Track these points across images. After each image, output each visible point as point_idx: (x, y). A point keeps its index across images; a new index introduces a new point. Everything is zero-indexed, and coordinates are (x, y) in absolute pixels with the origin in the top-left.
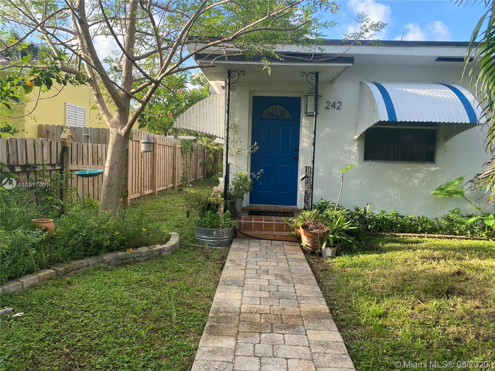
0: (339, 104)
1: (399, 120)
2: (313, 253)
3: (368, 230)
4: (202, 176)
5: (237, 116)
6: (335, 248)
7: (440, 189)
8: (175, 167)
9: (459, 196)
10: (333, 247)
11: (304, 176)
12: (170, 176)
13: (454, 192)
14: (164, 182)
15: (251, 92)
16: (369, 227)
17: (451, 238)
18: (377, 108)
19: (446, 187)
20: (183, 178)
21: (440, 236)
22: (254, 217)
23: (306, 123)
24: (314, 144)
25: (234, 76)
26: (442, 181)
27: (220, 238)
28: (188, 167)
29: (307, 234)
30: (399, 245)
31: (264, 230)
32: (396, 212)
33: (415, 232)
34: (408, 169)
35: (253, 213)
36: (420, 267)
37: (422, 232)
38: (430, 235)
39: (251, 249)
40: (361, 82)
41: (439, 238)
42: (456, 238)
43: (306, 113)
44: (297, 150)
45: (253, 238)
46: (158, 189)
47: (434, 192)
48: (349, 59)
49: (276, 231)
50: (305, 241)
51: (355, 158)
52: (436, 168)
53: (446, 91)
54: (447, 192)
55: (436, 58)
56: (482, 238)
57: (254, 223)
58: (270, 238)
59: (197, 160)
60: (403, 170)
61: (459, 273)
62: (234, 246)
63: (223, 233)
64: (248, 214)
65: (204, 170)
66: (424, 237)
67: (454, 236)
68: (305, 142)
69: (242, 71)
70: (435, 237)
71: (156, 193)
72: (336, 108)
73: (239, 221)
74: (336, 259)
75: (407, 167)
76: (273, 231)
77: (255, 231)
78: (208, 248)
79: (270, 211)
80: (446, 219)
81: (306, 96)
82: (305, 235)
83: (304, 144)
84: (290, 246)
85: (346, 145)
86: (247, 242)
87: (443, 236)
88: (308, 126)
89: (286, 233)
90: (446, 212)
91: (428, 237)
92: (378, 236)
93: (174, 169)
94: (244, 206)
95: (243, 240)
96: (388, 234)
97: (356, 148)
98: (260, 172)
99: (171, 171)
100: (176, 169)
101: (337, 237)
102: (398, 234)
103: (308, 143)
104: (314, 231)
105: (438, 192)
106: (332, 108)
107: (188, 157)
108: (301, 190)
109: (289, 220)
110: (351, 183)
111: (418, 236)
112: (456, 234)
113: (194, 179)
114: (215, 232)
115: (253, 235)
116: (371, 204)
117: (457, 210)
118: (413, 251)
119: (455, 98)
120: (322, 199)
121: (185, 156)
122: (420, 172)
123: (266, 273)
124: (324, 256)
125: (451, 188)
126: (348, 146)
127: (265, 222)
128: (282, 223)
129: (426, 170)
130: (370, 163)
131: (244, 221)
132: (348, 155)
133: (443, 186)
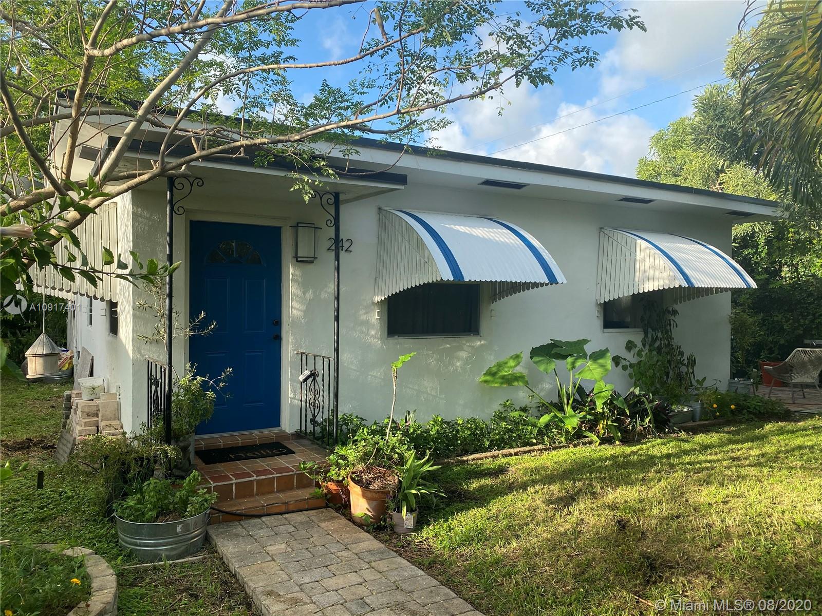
0: (349, 244)
1: (466, 279)
2: (381, 528)
6: (418, 512)
7: (492, 373)
9: (520, 384)
10: (416, 510)
11: (307, 373)
13: (513, 377)
15: (187, 212)
17: (529, 452)
19: (499, 370)
21: (516, 450)
22: (224, 469)
23: (297, 275)
25: (180, 186)
26: (491, 361)
29: (369, 495)
31: (257, 495)
33: (484, 449)
34: (448, 346)
37: (490, 447)
38: (506, 451)
39: (271, 550)
40: (380, 209)
41: (516, 454)
42: (535, 449)
43: (296, 257)
44: (278, 323)
47: (483, 378)
49: (278, 491)
50: (360, 506)
51: (376, 334)
52: (482, 342)
54: (503, 377)
55: (483, 180)
56: (562, 445)
57: (236, 484)
58: (278, 510)
60: (441, 348)
64: (201, 461)
66: (497, 456)
67: (532, 448)
68: (295, 308)
69: (197, 178)
70: (511, 455)
72: (344, 249)
75: (446, 343)
76: (273, 492)
78: (170, 565)
80: (498, 417)
81: (296, 227)
82: (364, 496)
85: (361, 312)
86: (240, 530)
87: (519, 449)
88: (300, 279)
91: (503, 456)
96: (452, 461)
97: (377, 317)
98: (225, 373)
102: (465, 458)
103: (301, 311)
105: (488, 378)
108: (291, 398)
109: (308, 467)
110: (370, 375)
111: (492, 457)
112: (532, 444)
116: (415, 411)
117: (509, 402)
119: (521, 244)
122: (462, 350)
125: (506, 372)
126: (365, 314)
127: (259, 478)
128: (291, 473)
129: (470, 346)
130: (396, 341)
131: (215, 484)
132: (364, 329)
133: (493, 369)
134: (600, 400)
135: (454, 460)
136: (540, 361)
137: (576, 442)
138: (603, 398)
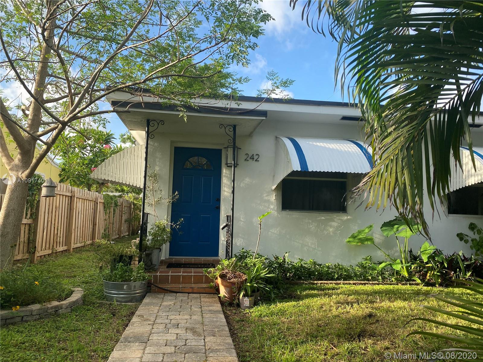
0: (257, 157)
1: (310, 170)
2: (231, 304)
3: (288, 279)
4: (127, 234)
5: (157, 165)
6: (253, 298)
7: (354, 237)
8: (96, 222)
9: (369, 243)
10: (251, 296)
11: (225, 224)
12: (89, 232)
13: (366, 239)
14: (81, 239)
15: (172, 142)
16: (288, 275)
18: (290, 159)
19: (358, 235)
20: (105, 235)
21: (355, 282)
22: (171, 270)
23: (227, 174)
24: (233, 192)
25: (152, 125)
26: (355, 229)
27: (131, 292)
28: (111, 223)
29: (225, 283)
30: (316, 292)
31: (182, 283)
32: (314, 261)
33: (332, 279)
34: (323, 218)
35: (171, 265)
36: (335, 312)
37: (338, 279)
38: (346, 282)
39: (165, 303)
40: (276, 137)
41: (354, 284)
42: (370, 283)
43: (227, 164)
44: (219, 200)
45: (168, 292)
46: (73, 246)
47: (348, 240)
48: (264, 113)
49: (194, 283)
50: (223, 291)
51: (274, 208)
52: (348, 218)
53: (351, 146)
54: (360, 239)
55: (341, 117)
56: (392, 283)
57: (171, 275)
58: (187, 291)
59: (122, 216)
60: (318, 219)
61: (370, 316)
62: (146, 300)
63: (135, 287)
64: (166, 266)
65: (130, 227)
66: (340, 284)
67: (368, 282)
68: (226, 191)
69: (161, 121)
70: (350, 284)
71: (71, 250)
72: (254, 160)
73: (154, 274)
74: (254, 309)
75: (322, 216)
76: (191, 283)
77: (172, 284)
78: (117, 304)
79: (190, 263)
80: (360, 266)
81: (226, 148)
82: (222, 284)
83: (225, 193)
84: (207, 298)
85: (265, 195)
86: (162, 296)
87: (358, 282)
88: (228, 176)
89: (204, 285)
90: (360, 259)
91: (344, 284)
92: (297, 284)
93: (94, 225)
94: (163, 258)
95: (158, 294)
96: (306, 282)
97: (274, 198)
98: (180, 221)
99: (91, 226)
100: (96, 224)
101: (255, 285)
102: (315, 282)
103: (229, 193)
104: (232, 280)
105: (351, 239)
106: (251, 161)
107: (112, 212)
108: (223, 240)
109: (208, 270)
110: (270, 232)
111: (335, 284)
112: (368, 280)
113: (118, 236)
114: (126, 286)
115: (168, 288)
116: (289, 252)
117: (369, 257)
118: (329, 297)
119: (359, 152)
120: (243, 249)
121: (108, 211)
122: (334, 221)
123: (176, 327)
124: (241, 307)
125: (362, 236)
126: (267, 196)
127: (183, 274)
128: (201, 274)
129: (339, 219)
130: (287, 213)
131: (160, 274)
132: (267, 205)
133: (355, 234)
134: (424, 256)
135: (308, 282)
136: (386, 229)
137: (404, 282)
138: (427, 254)
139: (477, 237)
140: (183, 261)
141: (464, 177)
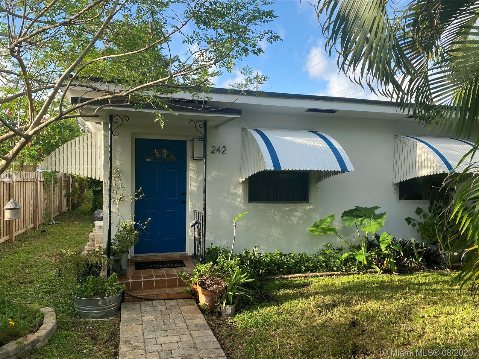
0: (224, 149)
1: (283, 169)
2: (212, 312)
3: (260, 275)
4: (67, 208)
6: (234, 305)
7: (316, 226)
8: (37, 204)
9: (332, 233)
10: (233, 303)
11: (194, 222)
12: (29, 216)
13: (328, 229)
14: (22, 224)
15: (133, 134)
16: (260, 272)
17: (331, 275)
18: (262, 157)
19: (320, 224)
20: (45, 214)
21: (322, 274)
22: (142, 273)
23: (193, 167)
24: (205, 192)
25: (116, 121)
26: (316, 218)
27: (106, 307)
28: (51, 202)
29: (206, 293)
30: (290, 291)
31: (155, 288)
32: (280, 251)
33: (300, 272)
34: (287, 208)
35: (141, 266)
36: (319, 320)
37: (306, 271)
38: (315, 274)
39: (146, 318)
40: (243, 128)
41: (321, 276)
42: (335, 274)
43: (193, 157)
44: (184, 194)
45: (143, 300)
46: (16, 234)
47: (311, 229)
49: (168, 287)
50: (203, 300)
51: (241, 200)
52: (311, 207)
54: (323, 229)
55: (308, 109)
56: (355, 272)
57: (144, 281)
58: (163, 298)
59: (61, 192)
60: (283, 209)
61: (354, 324)
62: (125, 315)
63: (110, 301)
64: (134, 268)
65: (69, 201)
66: (308, 277)
67: (333, 273)
68: (192, 185)
69: (125, 116)
70: (317, 276)
71: (14, 237)
72: (221, 152)
73: (126, 281)
74: (237, 318)
75: (287, 207)
76: (165, 287)
77: (145, 291)
78: (93, 321)
79: (158, 261)
80: (321, 253)
81: (193, 140)
82: (203, 293)
83: (192, 187)
84: (185, 305)
85: (232, 188)
86: (137, 307)
87: (324, 273)
88: (195, 169)
89: (180, 290)
90: (321, 247)
91: (312, 277)
92: (268, 280)
93: (35, 206)
94: (129, 257)
95: (133, 304)
96: (277, 278)
97: (241, 191)
98: (147, 221)
99: (32, 208)
100: (37, 207)
101: (237, 293)
102: (286, 276)
103: (196, 187)
104: (212, 288)
105: (314, 229)
106: (218, 153)
107: (51, 191)
108: (190, 236)
109: (183, 275)
111: (304, 277)
112: (333, 271)
113: (58, 213)
114: (101, 301)
115: (143, 297)
116: (258, 247)
117: (330, 244)
118: (306, 298)
120: (212, 244)
121: (48, 190)
122: (297, 211)
124: (223, 314)
125: (325, 225)
126: (234, 189)
127: (156, 279)
128: (175, 278)
129: (302, 209)
130: (254, 205)
131: (132, 281)
132: (234, 198)
133: (317, 223)
134: (383, 245)
135: (278, 277)
136: (347, 219)
137: (365, 271)
138: (385, 243)
139: (422, 221)
140: (150, 259)
141: (417, 168)
